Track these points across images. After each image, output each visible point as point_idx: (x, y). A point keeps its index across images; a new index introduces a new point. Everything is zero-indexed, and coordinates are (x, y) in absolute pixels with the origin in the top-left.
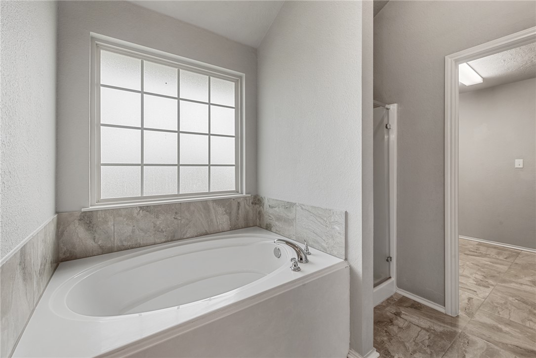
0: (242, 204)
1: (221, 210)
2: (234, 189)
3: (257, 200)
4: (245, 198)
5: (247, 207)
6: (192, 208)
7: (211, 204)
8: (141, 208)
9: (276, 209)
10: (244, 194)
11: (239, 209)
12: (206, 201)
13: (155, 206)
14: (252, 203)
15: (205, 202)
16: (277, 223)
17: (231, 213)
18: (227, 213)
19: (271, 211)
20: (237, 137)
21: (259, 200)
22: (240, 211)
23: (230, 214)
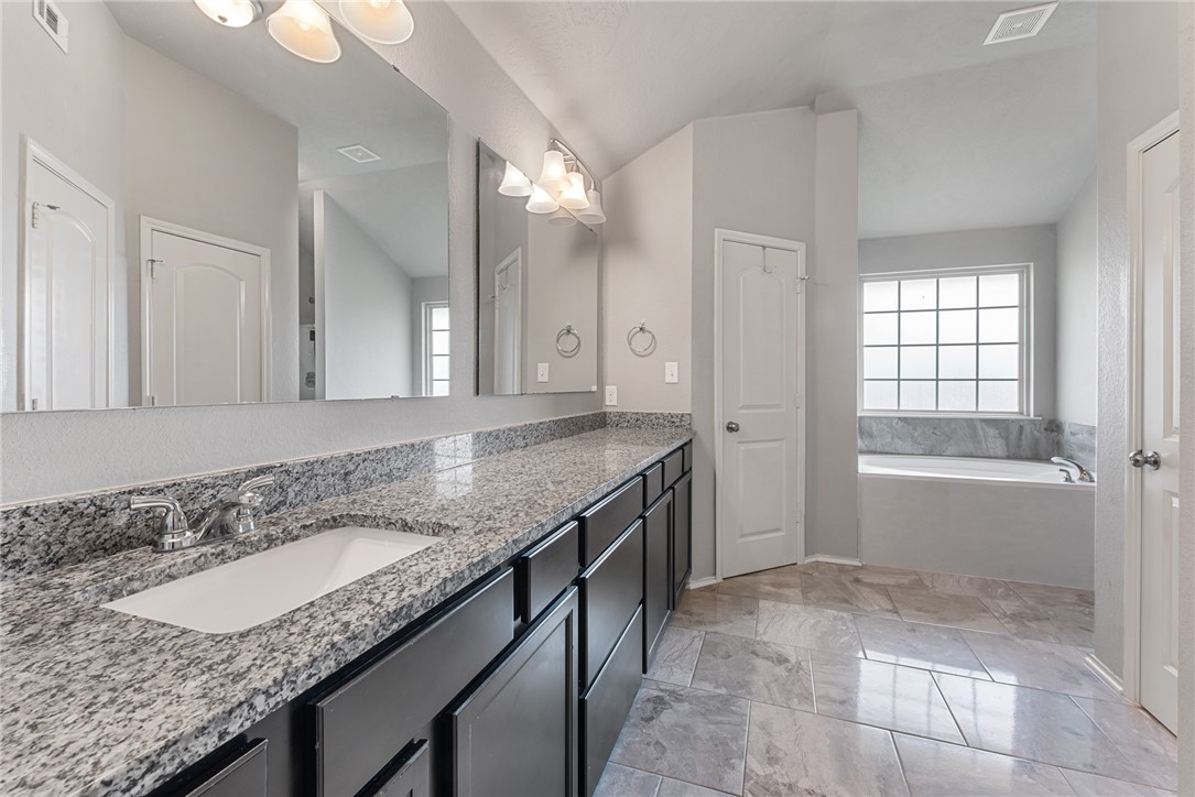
0: (1027, 429)
1: (992, 432)
2: (1017, 410)
3: (1054, 426)
4: (1033, 421)
5: (1035, 432)
6: (953, 425)
7: (978, 425)
8: (900, 418)
9: (1079, 436)
10: (1032, 416)
11: (1021, 434)
12: (972, 419)
13: (913, 419)
14: (1046, 429)
15: (970, 422)
16: (1080, 454)
17: (1008, 437)
18: (1001, 437)
19: (1073, 439)
20: (1023, 343)
21: (1057, 426)
22: (1023, 438)
23: (1007, 439)
